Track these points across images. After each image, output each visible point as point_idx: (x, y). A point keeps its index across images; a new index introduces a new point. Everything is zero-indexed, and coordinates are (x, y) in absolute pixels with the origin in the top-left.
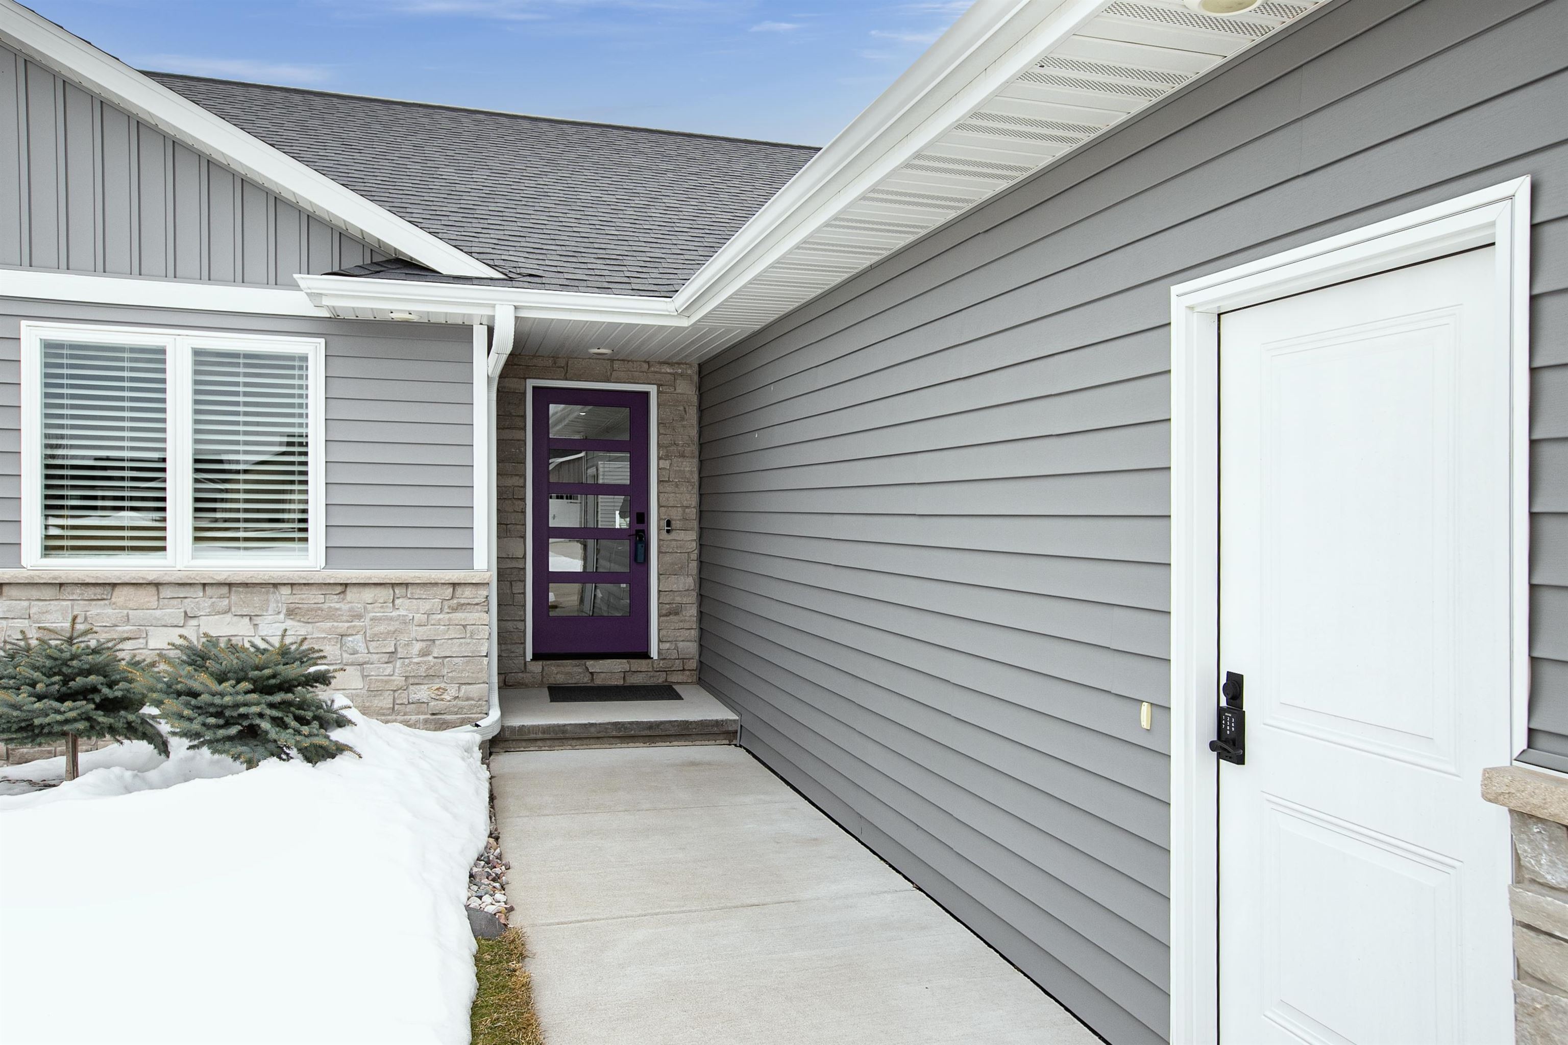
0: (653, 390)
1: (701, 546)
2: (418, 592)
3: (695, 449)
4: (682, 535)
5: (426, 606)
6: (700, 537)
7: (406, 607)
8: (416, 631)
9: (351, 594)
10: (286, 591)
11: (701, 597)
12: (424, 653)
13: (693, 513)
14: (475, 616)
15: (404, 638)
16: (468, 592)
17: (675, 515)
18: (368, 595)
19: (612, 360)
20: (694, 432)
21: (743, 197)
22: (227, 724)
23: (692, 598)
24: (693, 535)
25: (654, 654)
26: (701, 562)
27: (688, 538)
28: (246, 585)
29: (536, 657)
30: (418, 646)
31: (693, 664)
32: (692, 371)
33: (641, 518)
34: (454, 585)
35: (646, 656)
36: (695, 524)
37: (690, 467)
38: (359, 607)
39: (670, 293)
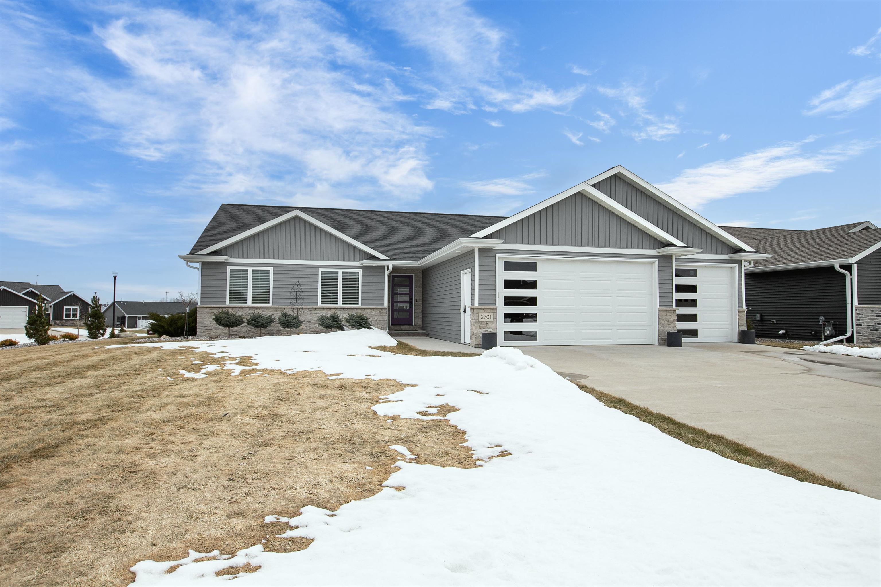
0: (414, 275)
1: (423, 304)
2: (376, 310)
3: (422, 286)
4: (419, 302)
5: (377, 312)
6: (422, 302)
7: (374, 313)
8: (375, 317)
9: (365, 310)
10: (355, 310)
11: (423, 314)
12: (376, 320)
13: (421, 298)
14: (384, 314)
15: (373, 318)
16: (383, 310)
17: (418, 298)
18: (368, 310)
19: (406, 270)
20: (421, 283)
21: (432, 234)
22: (358, 323)
23: (421, 314)
24: (421, 302)
25: (414, 325)
26: (423, 307)
27: (420, 303)
28: (349, 309)
29: (392, 325)
30: (375, 319)
31: (421, 326)
32: (421, 271)
33: (411, 299)
34: (381, 309)
35: (412, 325)
36: (421, 300)
37: (420, 289)
38: (366, 312)
39: (418, 261)
